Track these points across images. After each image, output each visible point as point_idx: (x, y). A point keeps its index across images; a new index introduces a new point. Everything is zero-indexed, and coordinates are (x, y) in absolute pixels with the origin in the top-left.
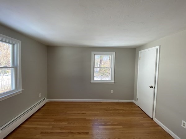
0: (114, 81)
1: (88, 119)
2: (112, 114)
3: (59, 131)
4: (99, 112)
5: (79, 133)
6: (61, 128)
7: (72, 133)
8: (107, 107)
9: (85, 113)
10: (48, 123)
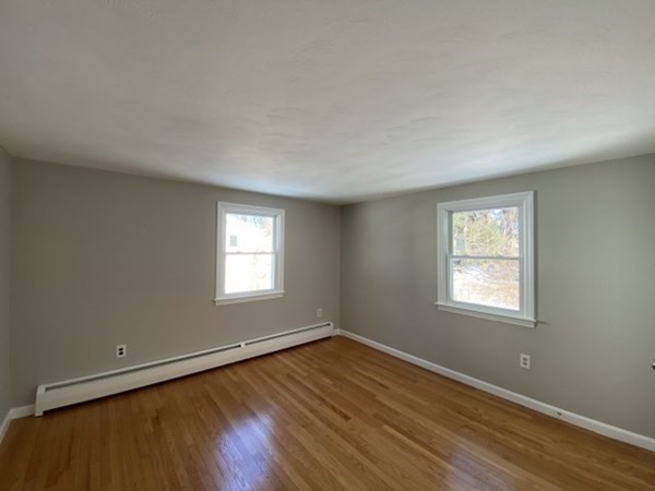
0: (532, 318)
1: (381, 400)
2: (466, 431)
3: (309, 386)
4: (426, 404)
5: (334, 409)
6: (316, 385)
7: (323, 400)
8: (476, 409)
9: (387, 388)
10: (306, 367)
